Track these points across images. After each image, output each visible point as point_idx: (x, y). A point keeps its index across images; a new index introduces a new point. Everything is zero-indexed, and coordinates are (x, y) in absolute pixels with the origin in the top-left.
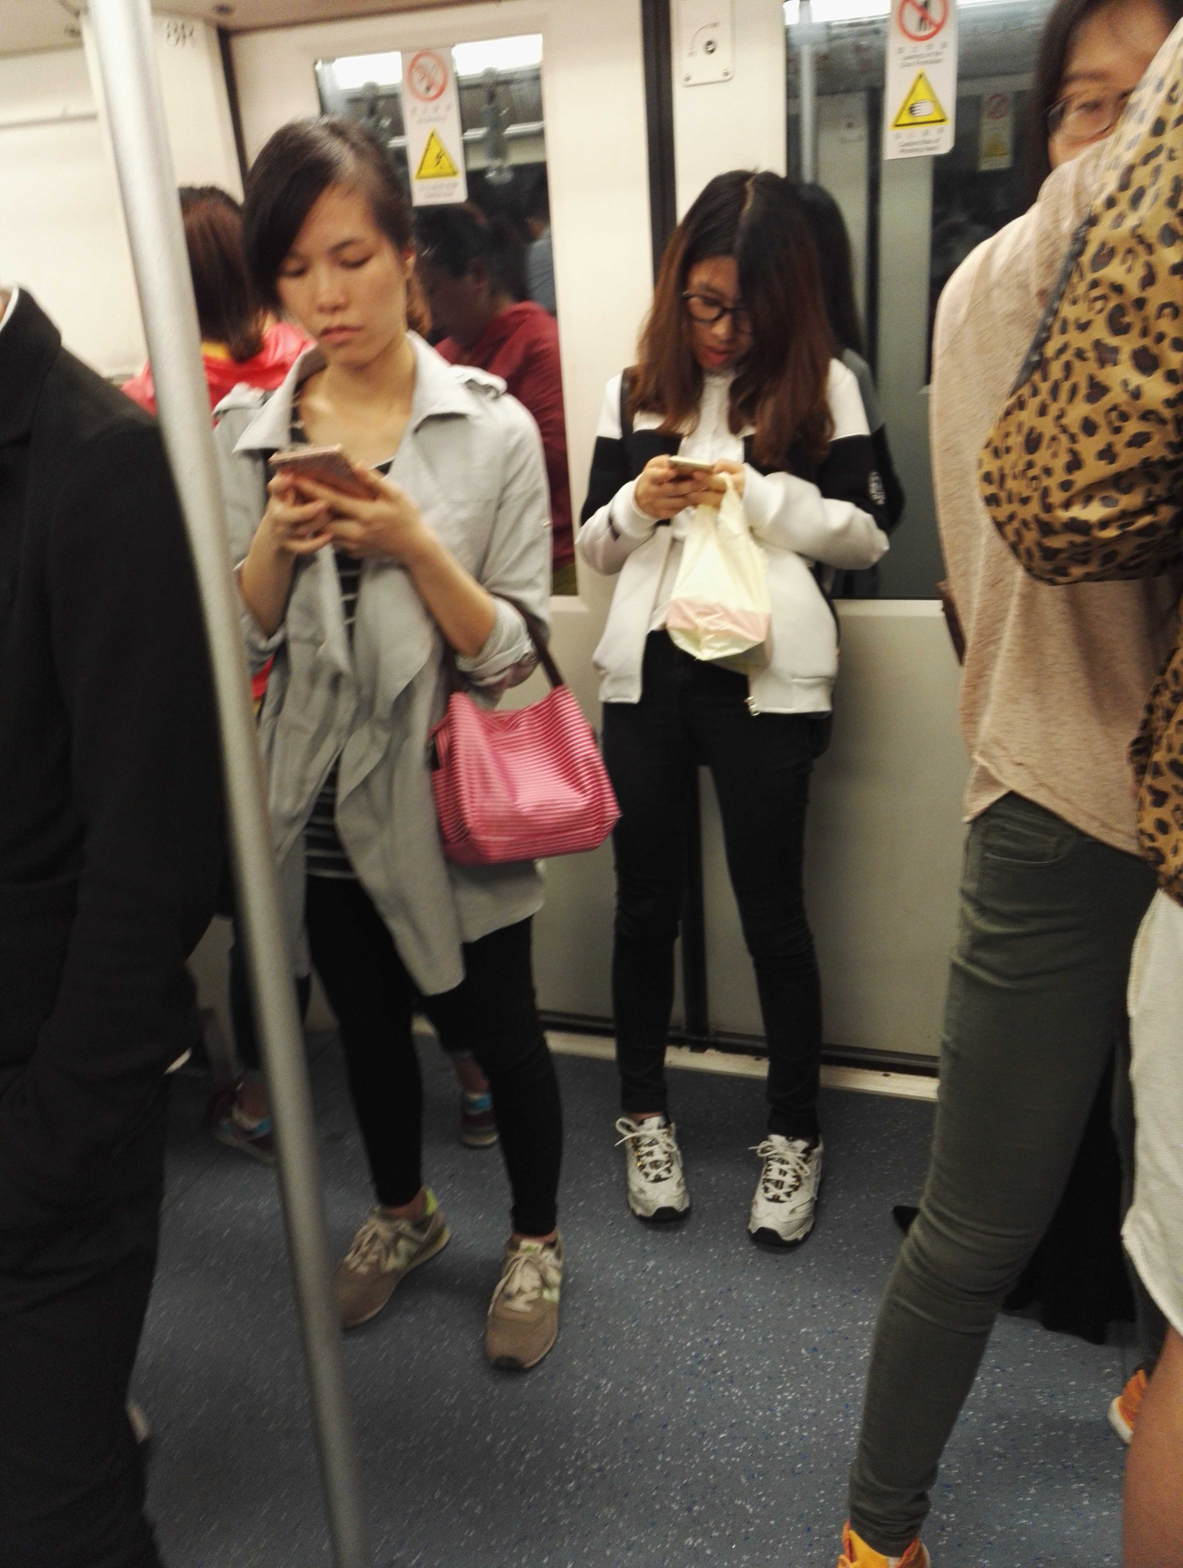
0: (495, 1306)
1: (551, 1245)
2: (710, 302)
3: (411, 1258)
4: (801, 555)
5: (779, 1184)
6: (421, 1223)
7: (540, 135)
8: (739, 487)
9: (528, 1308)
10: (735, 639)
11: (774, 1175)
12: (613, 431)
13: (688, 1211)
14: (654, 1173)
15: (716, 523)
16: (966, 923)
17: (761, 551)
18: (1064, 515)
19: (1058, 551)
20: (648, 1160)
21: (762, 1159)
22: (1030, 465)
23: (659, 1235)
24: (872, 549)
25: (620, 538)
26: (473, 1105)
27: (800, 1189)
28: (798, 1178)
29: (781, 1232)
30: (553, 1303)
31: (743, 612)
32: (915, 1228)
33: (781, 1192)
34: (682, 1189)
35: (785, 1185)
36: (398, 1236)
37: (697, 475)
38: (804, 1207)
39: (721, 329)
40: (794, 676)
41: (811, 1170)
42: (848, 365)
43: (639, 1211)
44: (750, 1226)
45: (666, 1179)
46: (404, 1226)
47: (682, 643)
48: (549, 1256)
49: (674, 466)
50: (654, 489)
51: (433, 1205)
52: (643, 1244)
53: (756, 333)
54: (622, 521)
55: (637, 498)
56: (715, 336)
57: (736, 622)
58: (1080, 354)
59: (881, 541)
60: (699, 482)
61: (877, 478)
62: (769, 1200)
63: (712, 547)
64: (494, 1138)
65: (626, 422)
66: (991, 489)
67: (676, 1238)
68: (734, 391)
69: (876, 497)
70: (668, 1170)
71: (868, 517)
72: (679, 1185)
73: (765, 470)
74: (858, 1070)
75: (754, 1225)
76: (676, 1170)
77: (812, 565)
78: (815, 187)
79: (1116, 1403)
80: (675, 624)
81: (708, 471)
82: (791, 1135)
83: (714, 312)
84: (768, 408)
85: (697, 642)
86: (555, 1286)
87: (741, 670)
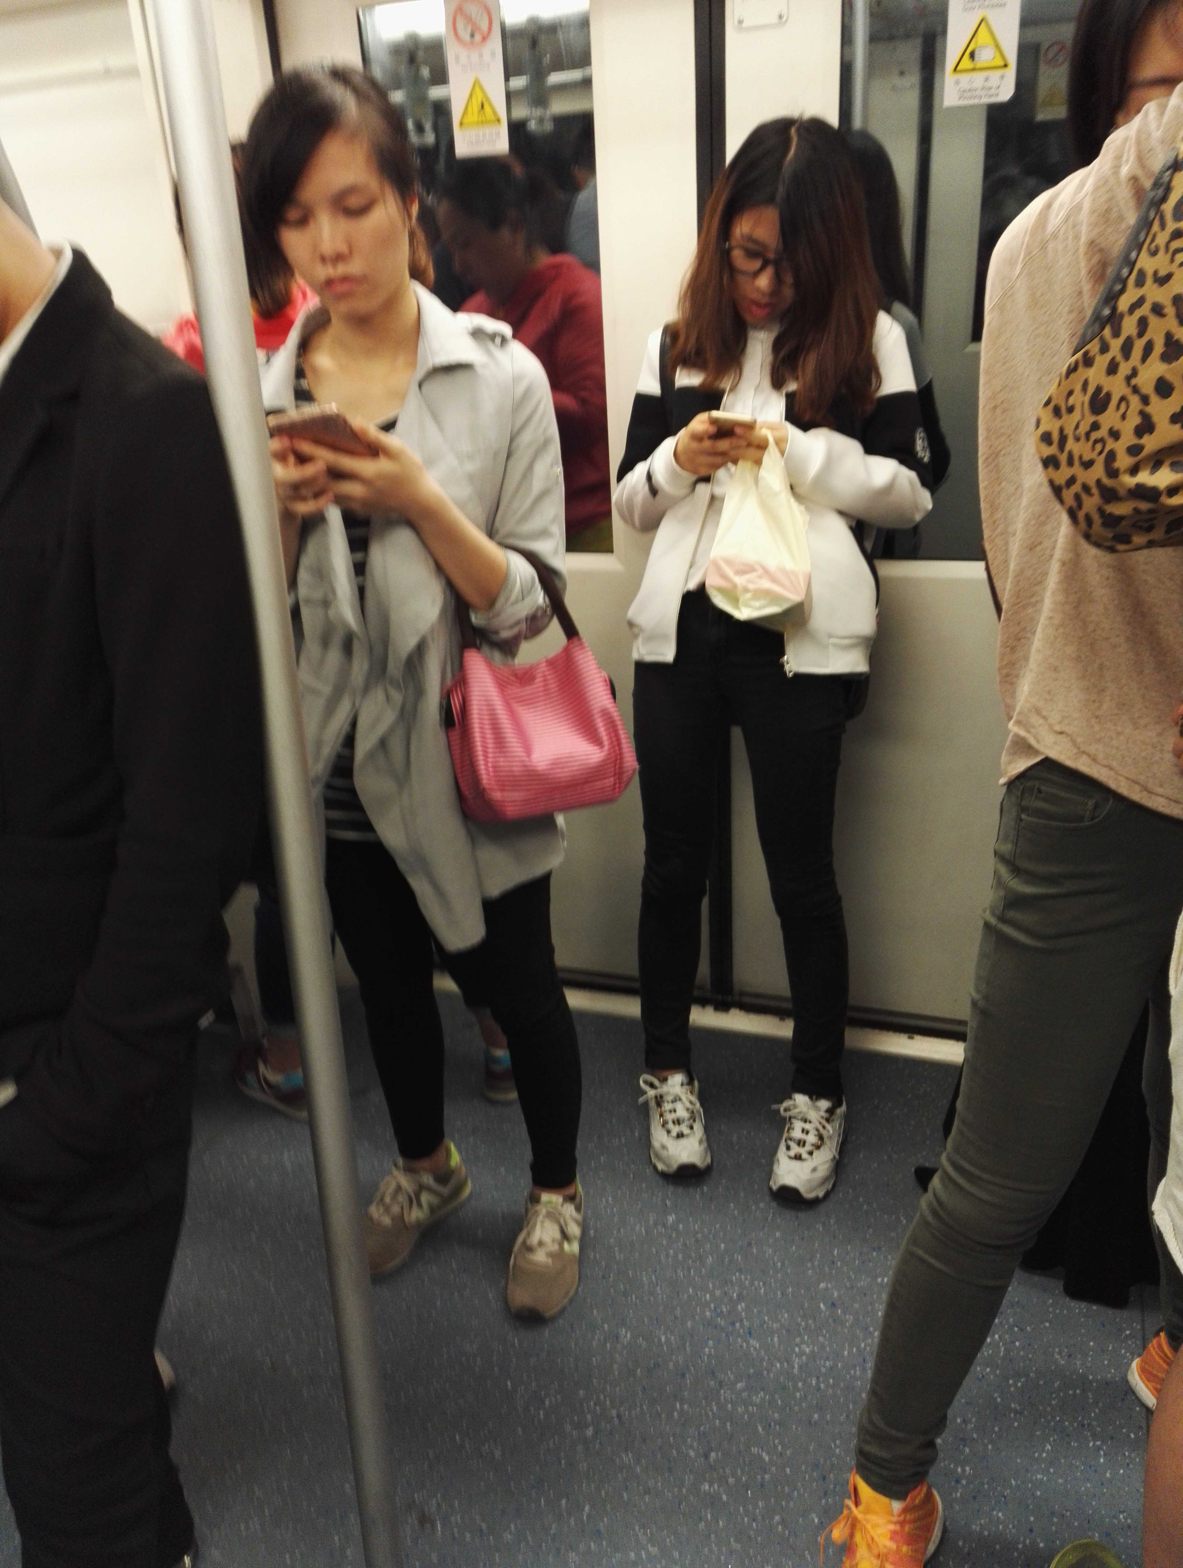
0: (515, 1258)
1: (571, 1199)
2: (751, 254)
3: (432, 1209)
4: (841, 513)
5: (801, 1143)
6: (444, 1176)
7: (587, 83)
8: (780, 443)
9: (550, 1261)
10: (774, 598)
11: (797, 1134)
12: (652, 386)
13: (709, 1169)
14: (675, 1130)
15: (756, 481)
16: (999, 882)
17: (802, 508)
18: (1130, 481)
19: (1121, 518)
20: (670, 1117)
21: (785, 1119)
22: (1095, 426)
23: (680, 1190)
24: (916, 508)
25: (658, 497)
26: (496, 1061)
27: (822, 1149)
28: (821, 1137)
29: (802, 1190)
30: (574, 1255)
31: (784, 571)
32: (936, 1182)
33: (803, 1151)
34: (705, 1145)
35: (807, 1144)
36: (421, 1188)
37: (738, 431)
38: (827, 1166)
39: (764, 282)
40: (830, 636)
41: (834, 1131)
42: (895, 317)
43: (660, 1166)
44: (771, 1183)
45: (688, 1136)
46: (428, 1179)
47: (720, 602)
48: (569, 1210)
49: (714, 422)
50: (695, 445)
51: (455, 1158)
52: (663, 1200)
53: (797, 285)
54: (661, 478)
55: (675, 454)
56: (758, 290)
57: (774, 580)
58: (1157, 310)
59: (925, 500)
60: (740, 437)
61: (922, 435)
62: (790, 1158)
63: (752, 505)
64: (514, 1095)
65: (666, 378)
66: (1048, 451)
67: (697, 1195)
68: (777, 346)
69: (921, 454)
70: (691, 1128)
71: (912, 475)
72: (701, 1142)
73: (805, 426)
74: (885, 1032)
75: (775, 1184)
76: (698, 1127)
77: (854, 524)
78: (865, 135)
79: (1135, 1364)
80: (712, 583)
81: (750, 426)
82: (814, 1094)
83: (757, 264)
84: (810, 363)
85: (735, 601)
86: (575, 1238)
87: (780, 628)
